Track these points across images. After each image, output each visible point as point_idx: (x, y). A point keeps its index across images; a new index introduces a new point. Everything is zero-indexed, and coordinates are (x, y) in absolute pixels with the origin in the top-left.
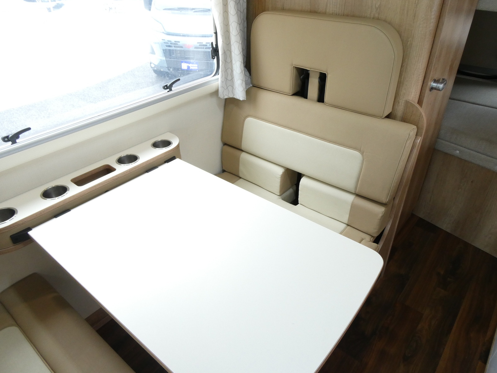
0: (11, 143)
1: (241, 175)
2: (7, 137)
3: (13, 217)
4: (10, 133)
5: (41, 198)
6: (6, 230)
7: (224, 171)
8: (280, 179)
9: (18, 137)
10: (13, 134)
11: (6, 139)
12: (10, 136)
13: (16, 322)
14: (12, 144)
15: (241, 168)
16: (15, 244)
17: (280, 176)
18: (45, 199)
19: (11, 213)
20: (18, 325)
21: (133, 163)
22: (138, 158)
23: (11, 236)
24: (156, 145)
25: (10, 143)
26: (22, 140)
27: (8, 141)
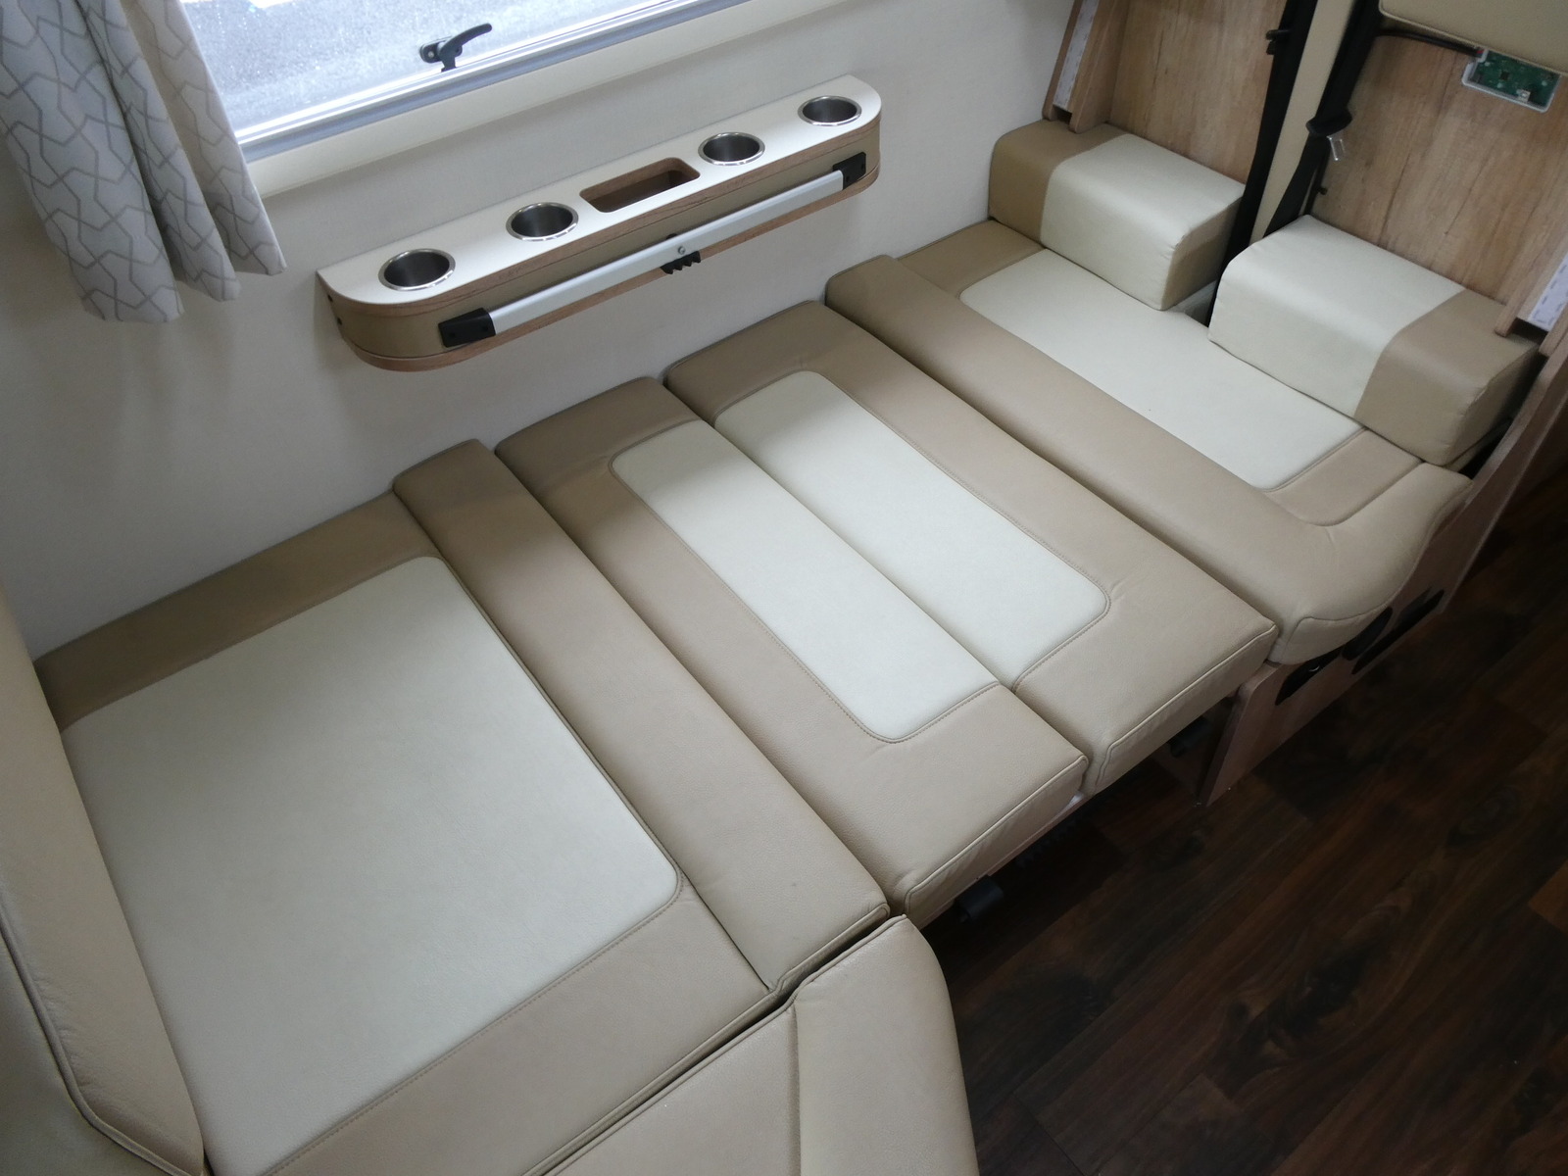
0: (443, 66)
1: (1044, 238)
2: (433, 48)
3: (445, 276)
4: (441, 37)
5: (506, 231)
6: (432, 308)
7: (991, 218)
8: (1170, 257)
9: (459, 52)
10: (449, 40)
11: (431, 54)
12: (441, 45)
13: (437, 546)
14: (443, 70)
15: (1049, 215)
16: (449, 349)
17: (1173, 250)
18: (517, 237)
19: (435, 264)
20: (442, 555)
21: (744, 161)
22: (761, 147)
23: (440, 325)
24: (812, 112)
25: (441, 65)
26: (468, 62)
27: (436, 59)
